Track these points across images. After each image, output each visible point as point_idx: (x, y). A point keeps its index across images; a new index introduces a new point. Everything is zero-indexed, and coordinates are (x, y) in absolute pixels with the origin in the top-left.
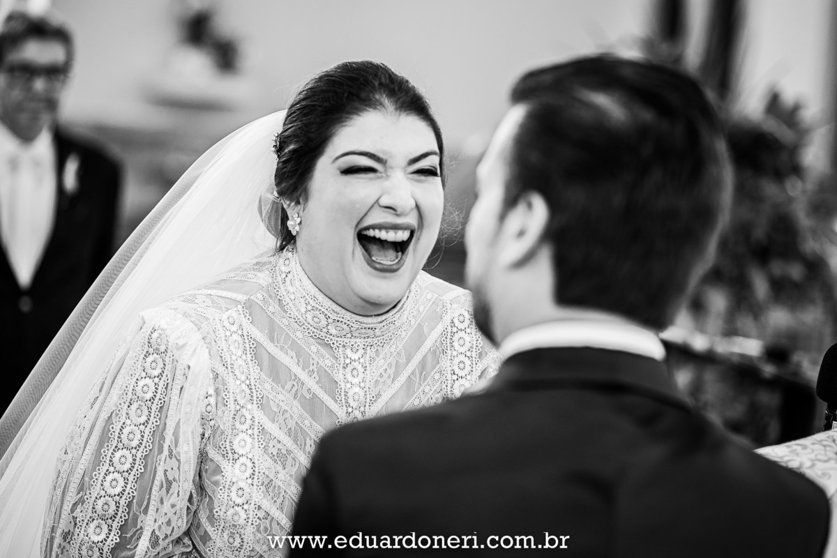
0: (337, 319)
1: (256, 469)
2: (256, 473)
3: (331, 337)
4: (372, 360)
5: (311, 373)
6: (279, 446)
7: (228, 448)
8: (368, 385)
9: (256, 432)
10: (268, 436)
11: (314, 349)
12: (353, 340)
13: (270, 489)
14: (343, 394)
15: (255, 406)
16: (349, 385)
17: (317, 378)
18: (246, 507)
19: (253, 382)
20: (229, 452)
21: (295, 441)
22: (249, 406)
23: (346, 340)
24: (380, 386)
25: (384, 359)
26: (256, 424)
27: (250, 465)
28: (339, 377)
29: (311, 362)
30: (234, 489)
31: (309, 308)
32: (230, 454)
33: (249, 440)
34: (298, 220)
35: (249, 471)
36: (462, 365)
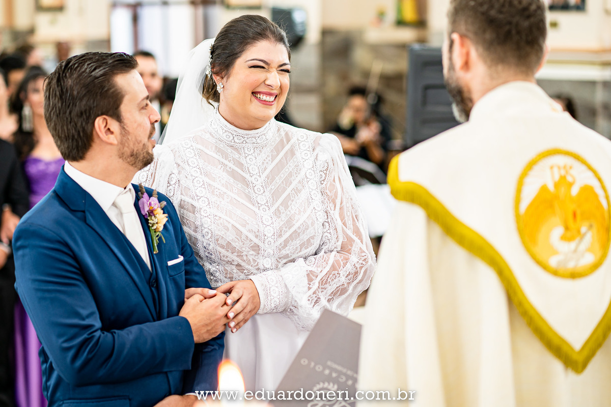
0: (237, 134)
1: (210, 201)
2: (210, 203)
3: (236, 144)
4: (259, 154)
5: (230, 161)
6: (220, 191)
7: (194, 195)
8: (259, 164)
9: (206, 186)
10: (213, 187)
11: (229, 151)
12: (247, 145)
13: (219, 208)
14: (247, 169)
15: (203, 176)
16: (249, 165)
17: (233, 163)
18: (209, 217)
19: (201, 167)
20: (195, 196)
21: (227, 188)
22: (200, 176)
23: (243, 145)
24: (265, 164)
25: (265, 153)
26: (205, 183)
27: (206, 200)
28: (244, 162)
29: (229, 156)
30: (202, 211)
31: (224, 131)
32: (196, 197)
33: (203, 190)
34: (222, 86)
35: (207, 203)
36: (306, 155)
